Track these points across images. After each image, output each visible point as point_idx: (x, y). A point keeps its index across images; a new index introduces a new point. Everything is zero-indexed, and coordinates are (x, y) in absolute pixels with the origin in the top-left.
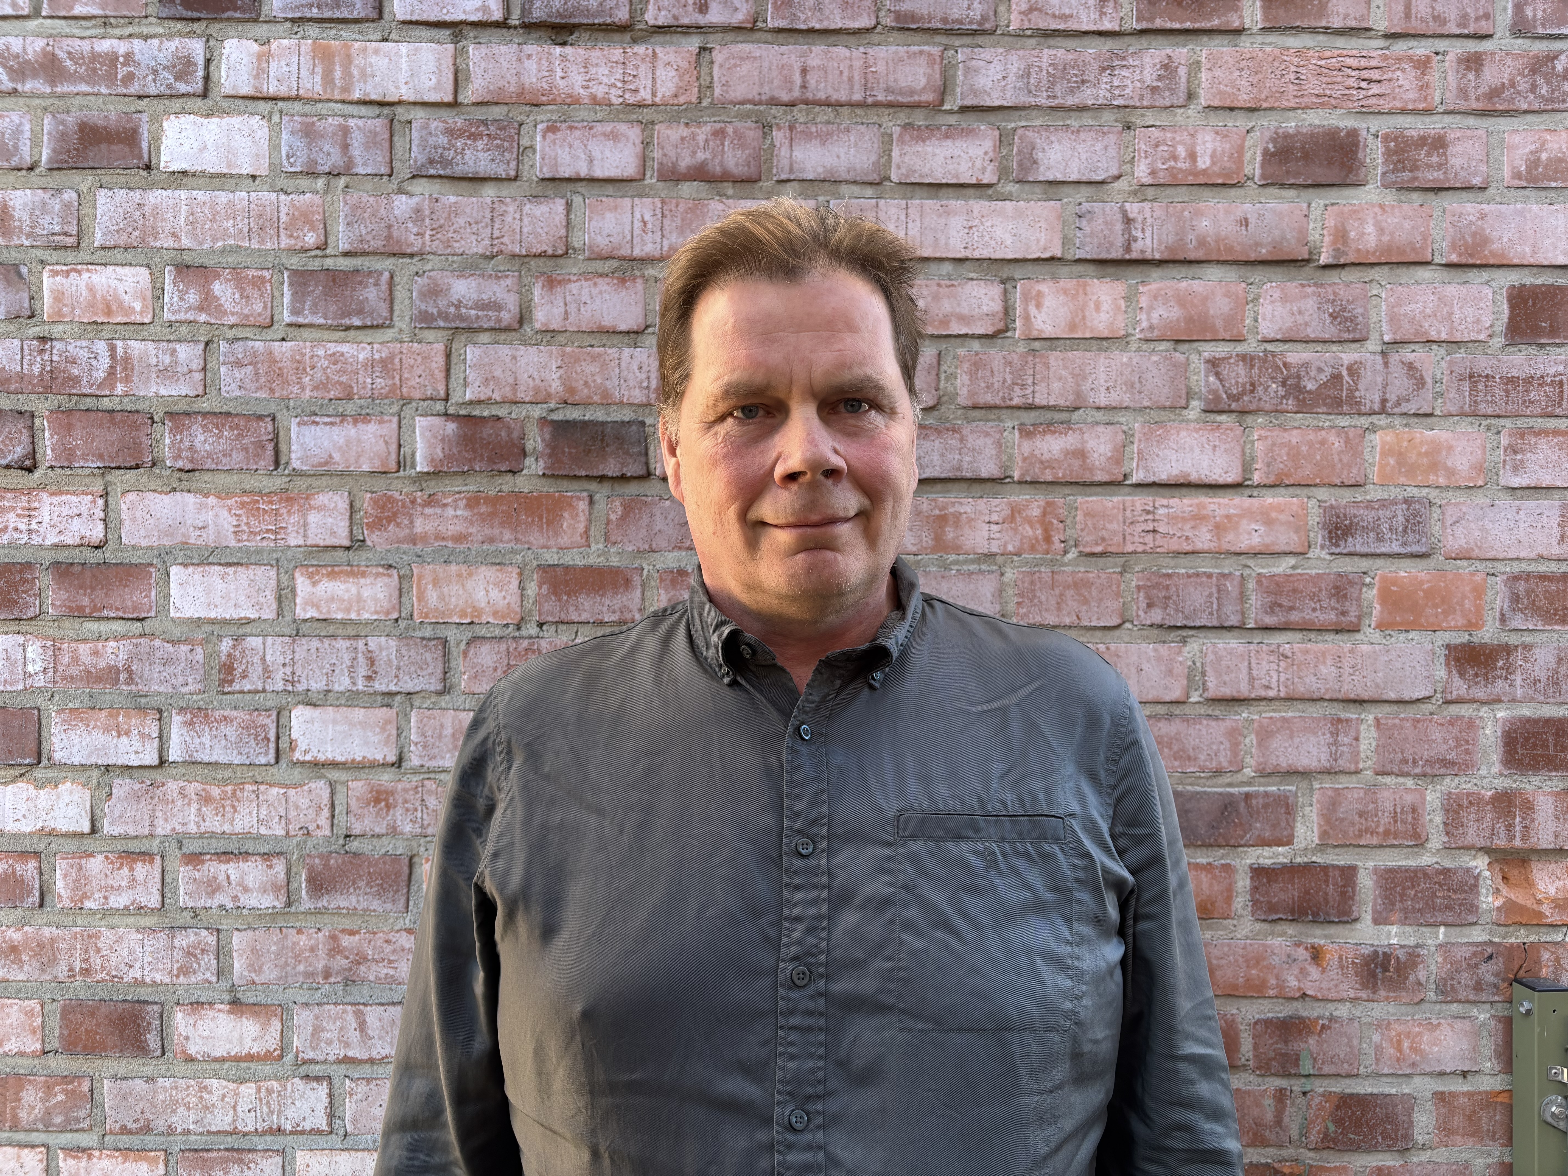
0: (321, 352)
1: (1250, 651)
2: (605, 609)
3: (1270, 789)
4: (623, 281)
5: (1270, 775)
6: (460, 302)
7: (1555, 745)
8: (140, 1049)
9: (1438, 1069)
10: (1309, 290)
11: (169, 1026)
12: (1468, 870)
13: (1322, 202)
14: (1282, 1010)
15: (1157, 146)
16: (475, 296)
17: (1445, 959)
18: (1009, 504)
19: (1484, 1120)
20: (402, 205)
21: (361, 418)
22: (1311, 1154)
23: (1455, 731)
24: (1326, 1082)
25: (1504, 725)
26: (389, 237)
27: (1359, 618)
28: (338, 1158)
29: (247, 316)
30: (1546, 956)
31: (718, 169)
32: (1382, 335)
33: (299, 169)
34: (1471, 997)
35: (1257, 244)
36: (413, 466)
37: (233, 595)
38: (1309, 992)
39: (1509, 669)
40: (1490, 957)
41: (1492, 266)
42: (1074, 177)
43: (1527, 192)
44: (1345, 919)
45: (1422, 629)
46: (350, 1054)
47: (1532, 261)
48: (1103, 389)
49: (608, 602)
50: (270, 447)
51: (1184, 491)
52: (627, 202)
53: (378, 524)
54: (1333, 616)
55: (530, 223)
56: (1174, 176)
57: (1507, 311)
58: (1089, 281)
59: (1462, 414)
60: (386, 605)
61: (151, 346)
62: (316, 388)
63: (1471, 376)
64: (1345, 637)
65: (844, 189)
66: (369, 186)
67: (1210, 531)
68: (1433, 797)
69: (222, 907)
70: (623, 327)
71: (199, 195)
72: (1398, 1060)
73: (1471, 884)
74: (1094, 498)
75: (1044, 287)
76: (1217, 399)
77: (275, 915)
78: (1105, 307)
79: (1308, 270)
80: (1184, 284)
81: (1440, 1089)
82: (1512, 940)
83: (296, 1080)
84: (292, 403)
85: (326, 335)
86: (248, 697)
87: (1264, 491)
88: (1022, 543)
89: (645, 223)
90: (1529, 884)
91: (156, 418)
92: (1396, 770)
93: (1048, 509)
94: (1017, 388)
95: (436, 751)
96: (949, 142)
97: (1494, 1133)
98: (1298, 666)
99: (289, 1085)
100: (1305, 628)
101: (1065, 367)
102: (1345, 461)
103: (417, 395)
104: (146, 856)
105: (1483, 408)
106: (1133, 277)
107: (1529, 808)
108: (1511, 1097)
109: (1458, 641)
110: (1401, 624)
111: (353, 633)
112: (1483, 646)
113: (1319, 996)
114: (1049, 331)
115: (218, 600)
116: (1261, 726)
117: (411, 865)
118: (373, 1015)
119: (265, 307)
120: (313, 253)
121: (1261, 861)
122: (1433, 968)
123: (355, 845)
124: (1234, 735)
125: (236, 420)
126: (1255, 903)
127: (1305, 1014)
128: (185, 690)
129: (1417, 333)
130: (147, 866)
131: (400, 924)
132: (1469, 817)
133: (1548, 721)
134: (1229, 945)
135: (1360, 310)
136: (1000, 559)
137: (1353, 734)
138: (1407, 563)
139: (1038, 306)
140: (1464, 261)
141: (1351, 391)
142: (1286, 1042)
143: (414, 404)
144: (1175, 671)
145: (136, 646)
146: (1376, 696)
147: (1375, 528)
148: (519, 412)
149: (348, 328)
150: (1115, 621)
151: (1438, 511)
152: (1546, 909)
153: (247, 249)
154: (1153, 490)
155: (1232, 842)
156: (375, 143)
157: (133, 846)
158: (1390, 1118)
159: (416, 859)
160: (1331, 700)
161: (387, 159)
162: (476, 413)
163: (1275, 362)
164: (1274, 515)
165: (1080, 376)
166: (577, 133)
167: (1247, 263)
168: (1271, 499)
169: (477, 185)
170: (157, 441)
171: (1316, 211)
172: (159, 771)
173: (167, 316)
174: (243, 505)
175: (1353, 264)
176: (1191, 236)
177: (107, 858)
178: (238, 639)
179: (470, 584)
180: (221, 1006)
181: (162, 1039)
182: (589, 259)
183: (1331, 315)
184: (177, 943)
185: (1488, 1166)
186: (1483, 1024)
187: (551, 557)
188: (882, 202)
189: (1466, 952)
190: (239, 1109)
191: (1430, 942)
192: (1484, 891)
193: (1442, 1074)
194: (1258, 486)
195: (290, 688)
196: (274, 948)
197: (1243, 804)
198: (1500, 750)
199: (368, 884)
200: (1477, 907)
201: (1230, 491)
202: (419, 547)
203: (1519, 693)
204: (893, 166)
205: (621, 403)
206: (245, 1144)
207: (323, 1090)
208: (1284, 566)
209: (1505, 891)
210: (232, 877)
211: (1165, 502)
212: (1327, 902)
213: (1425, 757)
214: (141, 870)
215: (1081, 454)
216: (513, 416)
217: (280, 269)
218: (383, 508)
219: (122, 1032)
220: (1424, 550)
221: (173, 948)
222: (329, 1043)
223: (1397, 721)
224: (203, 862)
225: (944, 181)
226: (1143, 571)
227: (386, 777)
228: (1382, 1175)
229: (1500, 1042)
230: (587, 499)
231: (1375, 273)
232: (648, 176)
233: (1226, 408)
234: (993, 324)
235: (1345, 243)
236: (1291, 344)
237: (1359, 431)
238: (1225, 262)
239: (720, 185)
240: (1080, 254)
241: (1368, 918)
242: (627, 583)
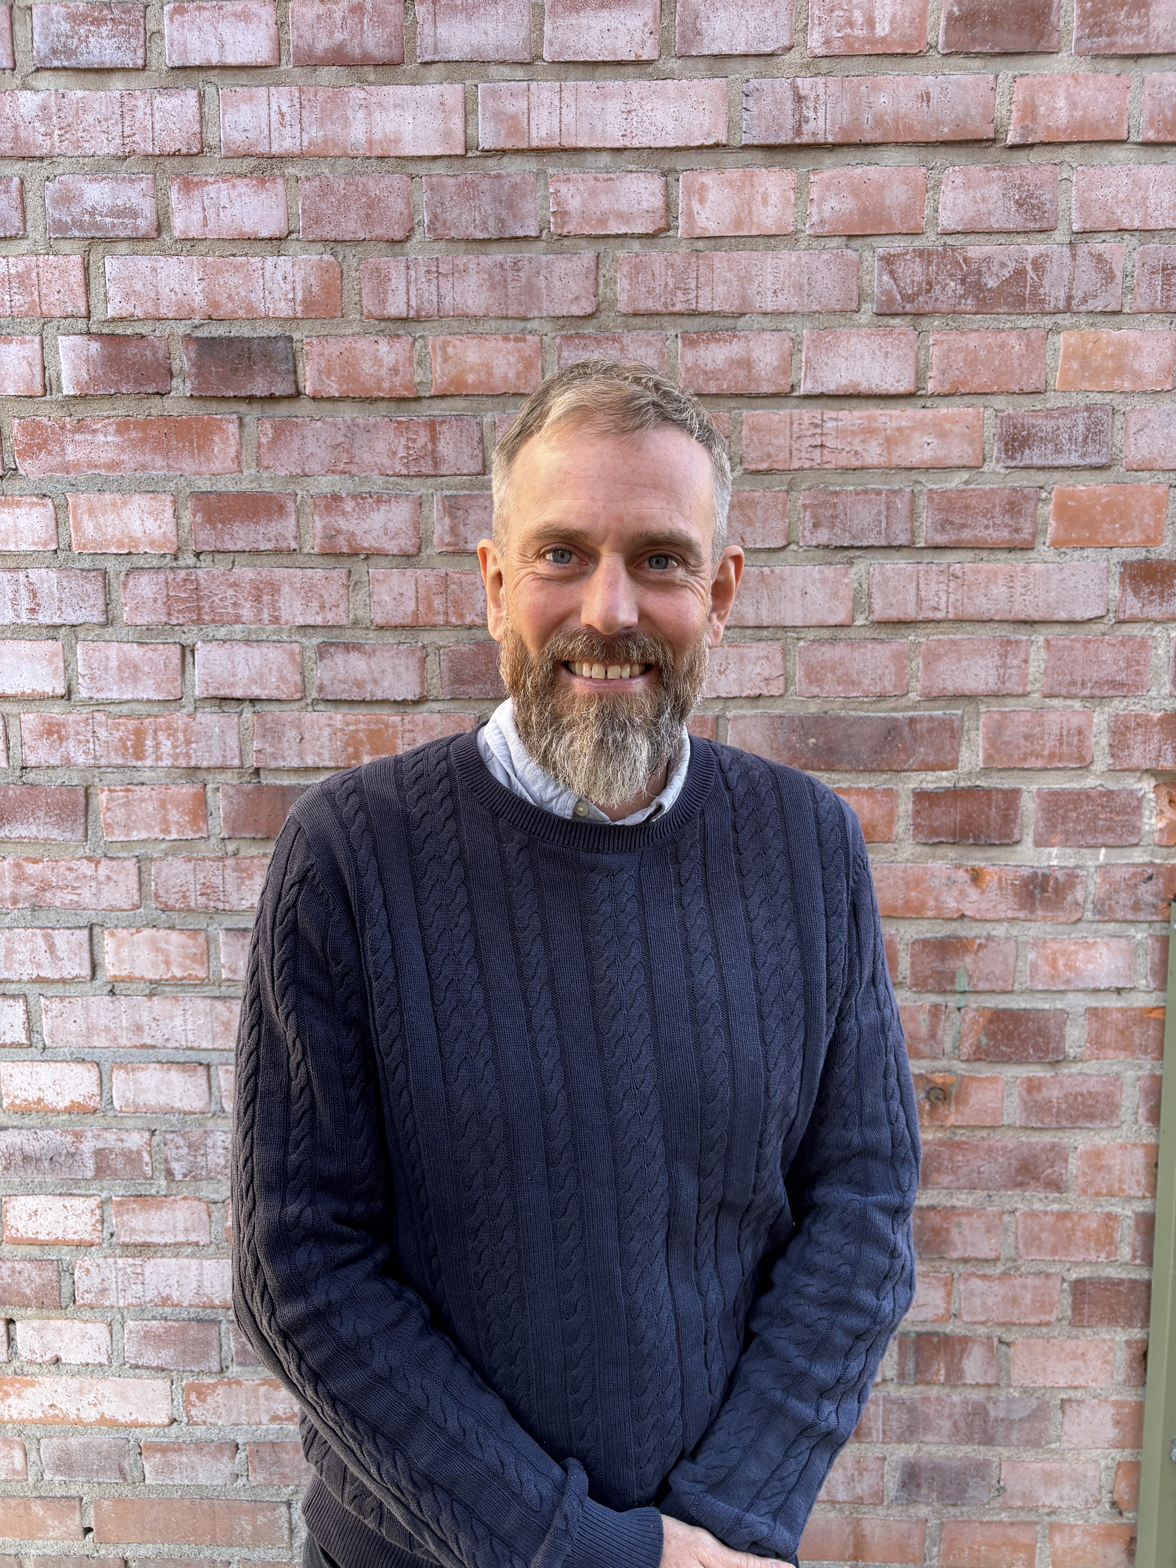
1: (918, 572)
2: (260, 537)
3: (935, 713)
4: (263, 181)
5: (935, 699)
6: (94, 208)
9: (1092, 986)
10: (994, 174)
12: (1132, 792)
13: (1010, 74)
14: (941, 931)
15: (832, 11)
16: (108, 202)
17: (1104, 880)
19: (1137, 1035)
20: (28, 102)
21: (2, 337)
22: (964, 1066)
23: (1126, 651)
24: (981, 998)
26: (16, 139)
27: (1034, 535)
28: (38, 1069)
31: (358, 51)
32: (1070, 224)
34: (1129, 917)
35: (939, 123)
36: (60, 390)
38: (968, 913)
40: (1150, 878)
42: (741, 49)
44: (1006, 841)
45: (1097, 546)
46: (42, 974)
48: (770, 293)
49: (262, 530)
51: (854, 402)
52: (263, 91)
53: (29, 452)
54: (1005, 534)
55: (162, 117)
56: (850, 46)
58: (757, 171)
59: (1153, 312)
60: (44, 536)
63: (1164, 269)
64: (1019, 555)
65: (493, 70)
67: (879, 445)
68: (1100, 719)
70: (265, 234)
72: (1053, 977)
73: (1133, 806)
74: (761, 412)
75: (708, 179)
76: (891, 300)
78: (773, 200)
79: (994, 152)
80: (859, 171)
81: (1094, 1005)
82: (1174, 861)
87: (938, 401)
89: (282, 115)
92: (1064, 692)
95: (103, 683)
96: (605, 13)
97: (1147, 1047)
98: (969, 586)
100: (976, 547)
101: (731, 269)
102: (1025, 365)
103: (58, 312)
106: (804, 164)
108: (1164, 1014)
109: (1135, 558)
110: (1076, 541)
111: (13, 565)
112: (1160, 562)
113: (978, 916)
114: (713, 229)
116: (928, 649)
117: (87, 796)
118: (61, 938)
121: (924, 785)
122: (1092, 888)
123: (31, 777)
124: (901, 659)
126: (916, 826)
127: (962, 933)
129: (1108, 221)
131: (80, 853)
132: (1136, 739)
134: (889, 868)
135: (1048, 196)
137: (1022, 656)
138: (1086, 475)
139: (702, 201)
140: (1162, 138)
141: (1035, 288)
142: (943, 960)
143: (55, 322)
144: (840, 594)
146: (1047, 617)
147: (1054, 439)
148: (163, 329)
150: (781, 543)
151: (1122, 418)
154: (822, 401)
155: (895, 767)
158: (1041, 1032)
159: (91, 790)
160: (1001, 621)
161: (9, 51)
162: (120, 331)
163: (954, 257)
164: (947, 426)
165: (746, 279)
166: (206, 14)
167: (927, 144)
168: (945, 410)
169: (104, 77)
171: (1004, 83)
175: (1043, 144)
176: (867, 115)
179: (125, 513)
182: (226, 158)
183: (1017, 202)
185: (1139, 1079)
186: (1140, 943)
187: (204, 485)
188: (534, 85)
189: (1126, 873)
191: (1090, 863)
192: (1147, 813)
193: (1096, 991)
194: (932, 396)
197: (907, 729)
198: (1172, 670)
199: (46, 814)
200: (1139, 829)
201: (901, 401)
202: (73, 475)
204: (546, 42)
205: (267, 316)
207: (19, 1007)
208: (956, 481)
209: (1169, 813)
211: (834, 414)
212: (989, 825)
213: (1094, 678)
215: (746, 363)
216: (157, 334)
218: (32, 434)
220: (1104, 461)
222: (22, 964)
223: (1067, 642)
225: (600, 59)
226: (809, 489)
227: (57, 709)
228: (1032, 1086)
229: (1156, 960)
230: (237, 422)
231: (1066, 154)
232: (283, 62)
233: (900, 310)
234: (653, 222)
235: (1034, 120)
236: (972, 236)
237: (1042, 333)
238: (904, 144)
239: (360, 69)
240: (747, 140)
241: (1029, 841)
242: (282, 509)
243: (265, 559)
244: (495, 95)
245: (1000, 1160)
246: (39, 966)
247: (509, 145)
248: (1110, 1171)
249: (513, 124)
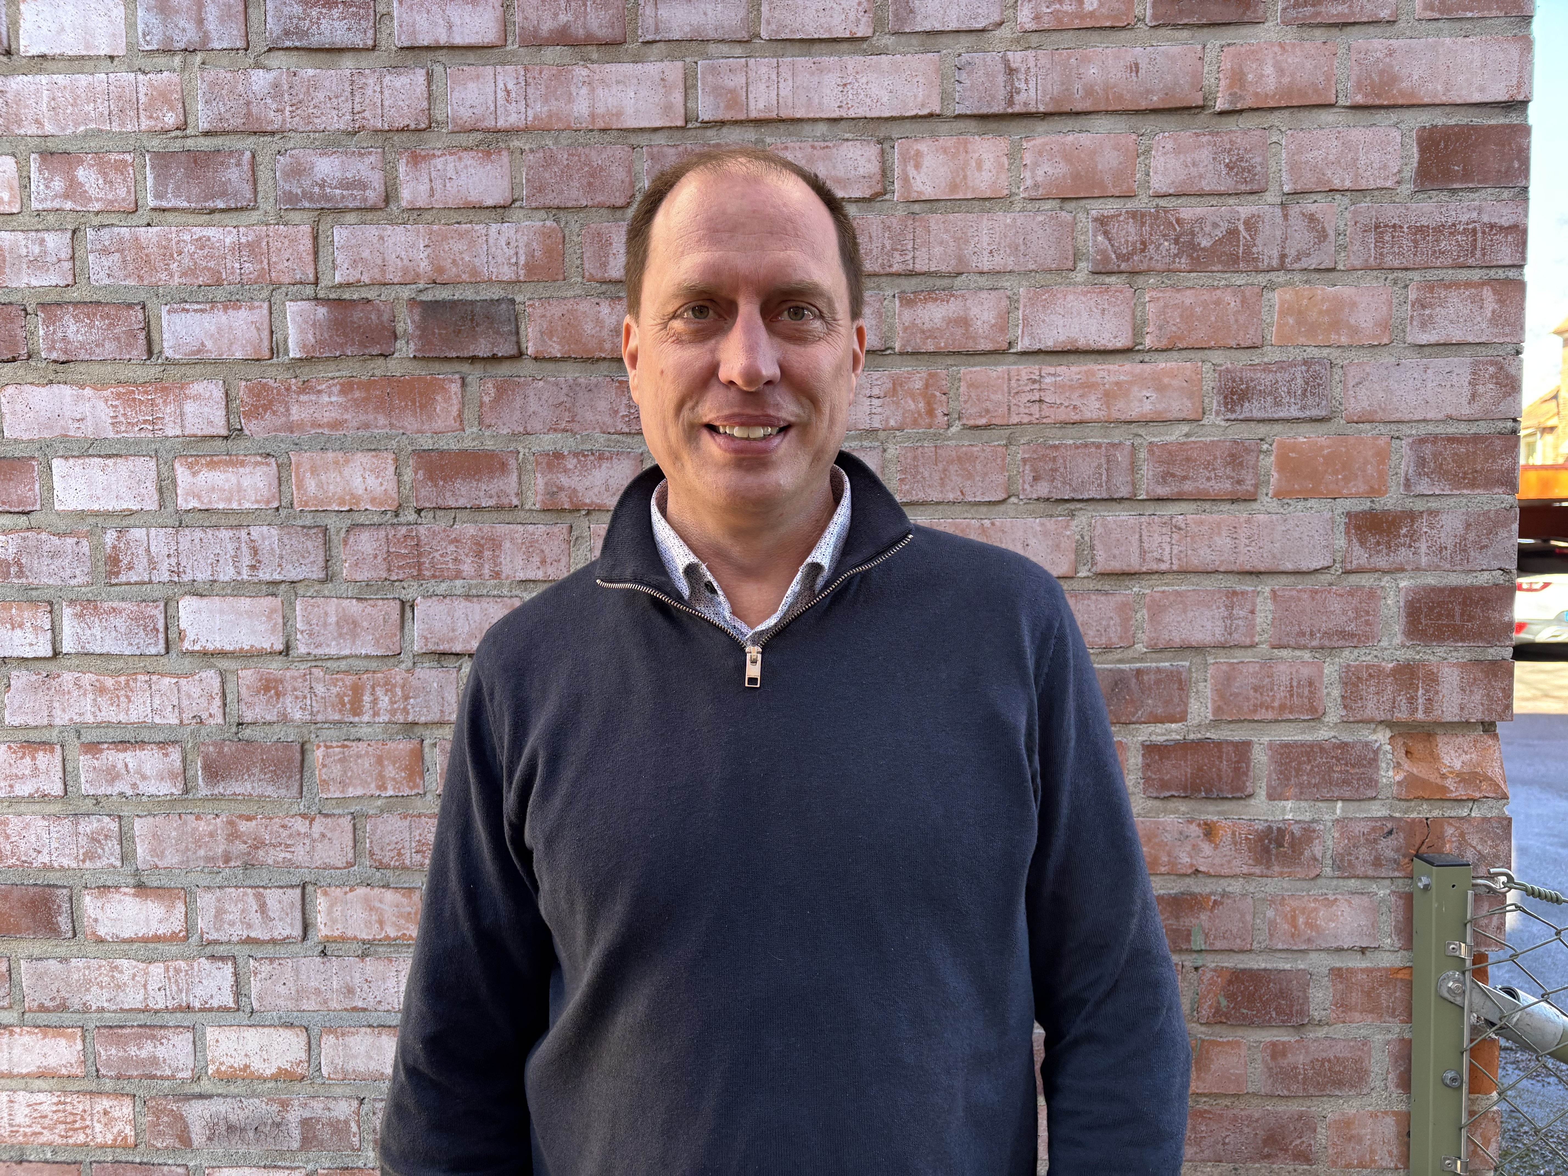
0: (187, 237)
1: (1141, 524)
2: (482, 494)
3: (1162, 664)
4: (488, 154)
5: (1162, 650)
6: (324, 181)
7: (1462, 615)
8: (51, 930)
9: (1335, 945)
10: (1204, 139)
11: (78, 908)
12: (1367, 744)
13: (1218, 43)
14: (1174, 887)
16: (338, 174)
17: (1342, 834)
18: (890, 377)
19: (1384, 996)
20: (260, 80)
21: (232, 304)
22: (1203, 1029)
23: (1355, 601)
24: (1219, 957)
25: (1407, 594)
26: (249, 114)
27: (1256, 486)
28: (246, 1034)
29: (112, 202)
30: (1449, 831)
31: (581, 32)
32: (1281, 186)
33: (155, 47)
34: (1370, 873)
35: (1148, 92)
36: (286, 353)
37: (114, 487)
38: (1201, 869)
39: (1413, 536)
40: (1390, 832)
41: (1402, 106)
42: (953, 26)
43: (1440, 24)
44: (1239, 795)
45: (1320, 496)
46: (252, 935)
47: (1445, 99)
48: (986, 253)
49: (484, 487)
50: (142, 335)
51: (1072, 358)
52: (489, 70)
53: (254, 413)
54: (1227, 485)
55: (391, 95)
56: (1059, 20)
57: (1416, 156)
58: (971, 138)
59: (1367, 268)
60: (266, 493)
61: (20, 236)
62: (184, 274)
63: (1377, 227)
64: (1242, 506)
65: (712, 48)
66: (225, 61)
67: (1098, 399)
68: (1331, 670)
69: (122, 794)
70: (490, 202)
71: (60, 79)
72: (1293, 935)
73: (1369, 758)
74: (978, 368)
75: (923, 147)
76: (1106, 259)
77: (173, 801)
78: (987, 165)
79: (1203, 117)
80: (1070, 138)
81: (1338, 965)
82: (1414, 815)
83: (203, 960)
84: (161, 290)
85: (191, 219)
86: (135, 588)
87: (1156, 356)
88: (904, 417)
89: (508, 92)
90: (1435, 758)
91: (29, 310)
92: (1292, 643)
93: (931, 381)
94: (896, 254)
95: (322, 638)
97: (1394, 1009)
98: (1192, 538)
99: (196, 965)
100: (1198, 499)
101: (947, 231)
102: (1241, 321)
103: (286, 279)
104: (46, 745)
105: (1390, 261)
106: (1017, 130)
107: (1433, 680)
108: (1411, 974)
109: (1360, 508)
110: (1299, 492)
111: (235, 523)
112: (1386, 513)
113: (1212, 872)
114: (929, 192)
115: (99, 492)
116: (1153, 601)
117: (303, 752)
118: (273, 897)
119: (129, 192)
120: (173, 134)
121: (1153, 738)
122: (1330, 843)
123: (247, 733)
124: (1125, 611)
125: (106, 309)
126: (1147, 780)
127: (1197, 890)
128: (73, 582)
129: (1319, 181)
130: (48, 755)
131: (295, 809)
132: (1369, 690)
133: (1454, 590)
135: (1258, 159)
136: (882, 435)
137: (1249, 607)
138: (1306, 427)
139: (917, 166)
140: (1370, 102)
141: (1248, 248)
142: (1177, 918)
143: (284, 289)
144: (1062, 545)
145: (24, 539)
146: (1273, 568)
147: (1273, 392)
148: (388, 294)
149: (212, 211)
150: (1001, 496)
151: (1340, 372)
152: (1450, 783)
153: (108, 132)
154: (1041, 357)
155: (1123, 719)
156: (229, 16)
157: (33, 736)
158: (1283, 994)
159: (307, 746)
160: (1226, 572)
161: (243, 32)
162: (346, 296)
163: (1166, 218)
164: (1166, 380)
165: (962, 240)
167: (1137, 112)
168: (1163, 364)
169: (335, 57)
170: (32, 333)
171: (1211, 53)
172: (53, 662)
173: (35, 205)
174: (119, 396)
175: (1251, 109)
176: (1077, 86)
177: (10, 747)
178: (121, 531)
179: (347, 471)
180: (127, 890)
181: (73, 921)
182: (453, 132)
183: (1227, 166)
184: (81, 829)
185: (1388, 1043)
186: (1383, 900)
187: (426, 443)
188: (752, 61)
189: (1365, 827)
190: (149, 988)
191: (1327, 817)
192: (1384, 765)
193: (1339, 950)
194: (1149, 351)
195: (176, 579)
196: (174, 834)
197: (1134, 680)
198: (1403, 620)
199: (262, 770)
200: (1377, 782)
201: (1119, 356)
202: (296, 434)
203: (1424, 560)
204: (763, 21)
205: (490, 280)
206: (157, 1020)
207: (228, 969)
208: (1175, 435)
209: (1406, 765)
210: (130, 766)
211: (1052, 370)
212: (1220, 778)
213: (1323, 629)
214: (42, 758)
215: (964, 322)
216: (383, 298)
217: (140, 151)
218: (258, 396)
219: (34, 914)
220: (1324, 413)
221: (77, 834)
222: (232, 924)
223: (1294, 593)
224: (101, 751)
225: (816, 36)
226: (1028, 443)
227: (274, 665)
228: (1277, 1051)
229: (1400, 918)
230: (459, 381)
231: (1274, 119)
232: (509, 42)
233: (1116, 269)
234: (870, 187)
235: (1242, 87)
236: (1184, 199)
237: (1257, 290)
238: (1115, 112)
239: (583, 49)
240: (959, 110)
241: (1262, 793)
242: (503, 467)
243: (487, 515)
244: (714, 71)
245: (1246, 1130)
246: (249, 926)
247: (728, 117)
248: (1360, 1140)
249: (732, 98)
